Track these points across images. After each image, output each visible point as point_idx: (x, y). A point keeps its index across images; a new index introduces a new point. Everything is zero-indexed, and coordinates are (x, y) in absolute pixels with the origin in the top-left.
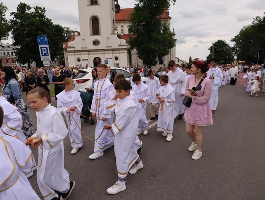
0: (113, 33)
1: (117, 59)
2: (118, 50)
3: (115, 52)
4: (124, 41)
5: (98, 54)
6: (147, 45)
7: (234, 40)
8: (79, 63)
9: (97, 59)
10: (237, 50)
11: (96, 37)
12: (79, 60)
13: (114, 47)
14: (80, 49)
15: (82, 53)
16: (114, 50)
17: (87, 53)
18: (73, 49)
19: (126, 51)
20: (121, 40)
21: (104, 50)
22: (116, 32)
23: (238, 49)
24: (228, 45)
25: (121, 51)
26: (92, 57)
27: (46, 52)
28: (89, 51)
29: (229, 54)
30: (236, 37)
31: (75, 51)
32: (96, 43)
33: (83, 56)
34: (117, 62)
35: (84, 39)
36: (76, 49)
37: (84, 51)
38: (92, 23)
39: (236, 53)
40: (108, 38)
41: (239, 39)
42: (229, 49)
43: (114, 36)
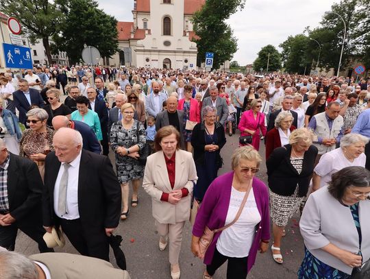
0: (184, 35)
1: (186, 61)
2: (189, 52)
3: (185, 54)
4: (195, 44)
7: (282, 46)
8: (148, 63)
9: (167, 61)
11: (167, 38)
12: (148, 60)
13: (184, 50)
14: (150, 49)
15: (152, 53)
16: (185, 52)
17: (157, 53)
18: (142, 48)
20: (193, 43)
21: (175, 52)
23: (285, 56)
24: (277, 51)
25: (191, 54)
26: (162, 57)
27: (210, 62)
28: (159, 51)
30: (284, 43)
31: (144, 51)
32: (167, 43)
33: (153, 56)
34: (186, 64)
35: (154, 39)
36: (146, 48)
37: (154, 51)
38: (164, 22)
39: (283, 60)
40: (179, 40)
41: (287, 45)
42: (277, 55)
43: (185, 37)
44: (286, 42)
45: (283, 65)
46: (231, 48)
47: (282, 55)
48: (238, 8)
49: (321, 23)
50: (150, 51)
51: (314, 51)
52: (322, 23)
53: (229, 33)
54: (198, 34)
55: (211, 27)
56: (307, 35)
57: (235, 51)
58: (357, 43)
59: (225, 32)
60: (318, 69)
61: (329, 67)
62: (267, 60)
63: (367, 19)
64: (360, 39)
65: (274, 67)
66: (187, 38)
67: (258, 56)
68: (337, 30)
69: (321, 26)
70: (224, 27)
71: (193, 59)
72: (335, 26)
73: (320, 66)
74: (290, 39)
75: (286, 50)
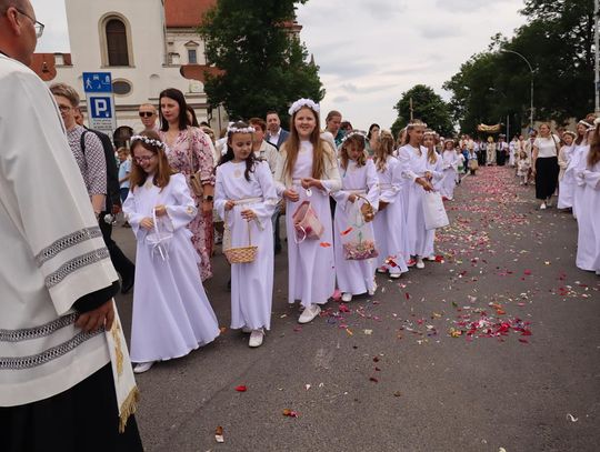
0: (168, 64)
4: (198, 86)
5: (127, 118)
6: (258, 96)
7: (449, 86)
9: (125, 133)
10: (458, 110)
11: (121, 73)
19: (205, 111)
20: (192, 80)
22: (175, 60)
23: (460, 107)
24: (438, 97)
27: (105, 108)
29: (443, 120)
30: (453, 78)
32: (120, 87)
38: (107, 33)
39: (456, 117)
40: (154, 75)
41: (461, 83)
42: (442, 107)
43: (168, 70)
44: (458, 75)
45: (457, 128)
47: (452, 107)
49: (523, 13)
51: (515, 78)
52: (528, 12)
66: (174, 72)
72: (558, 15)
74: (466, 68)
75: (458, 97)
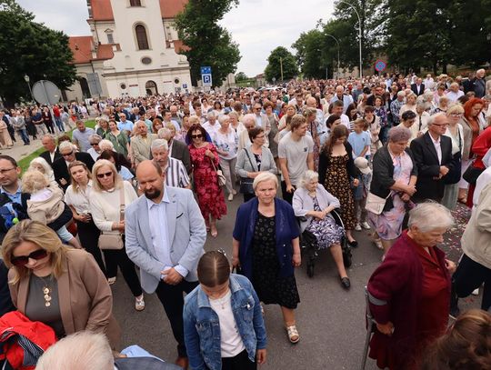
0: (168, 47)
1: (177, 81)
2: (179, 69)
3: (174, 72)
4: (184, 58)
5: (151, 76)
7: (295, 46)
8: (124, 91)
9: (151, 84)
10: (300, 60)
11: (145, 53)
12: (123, 87)
13: (171, 66)
14: (124, 70)
15: (128, 76)
16: (173, 69)
17: (135, 75)
18: (113, 71)
19: (189, 71)
20: (181, 55)
21: (159, 71)
23: (301, 58)
24: (290, 53)
25: (182, 71)
26: (143, 81)
27: (208, 80)
28: (138, 72)
29: (293, 66)
30: (297, 42)
31: (116, 74)
32: (146, 61)
33: (130, 81)
34: (178, 85)
35: (127, 56)
36: (118, 71)
37: (131, 73)
38: (136, 33)
39: (299, 64)
40: (163, 54)
41: (301, 45)
42: (291, 58)
43: (169, 50)
44: (299, 41)
45: (300, 70)
46: (232, 56)
47: (297, 58)
48: (232, 4)
49: (334, 14)
50: (124, 74)
51: (332, 49)
52: (336, 14)
53: (227, 38)
54: (186, 43)
55: (202, 33)
56: (321, 30)
57: (238, 60)
58: (377, 34)
59: (221, 37)
60: (341, 70)
61: (353, 66)
62: (280, 66)
63: (383, 4)
64: (379, 28)
65: (291, 74)
66: (172, 51)
67: (268, 63)
68: (354, 20)
69: (335, 18)
70: (218, 30)
71: (186, 78)
72: (350, 16)
73: (342, 66)
74: (303, 36)
75: (301, 51)
